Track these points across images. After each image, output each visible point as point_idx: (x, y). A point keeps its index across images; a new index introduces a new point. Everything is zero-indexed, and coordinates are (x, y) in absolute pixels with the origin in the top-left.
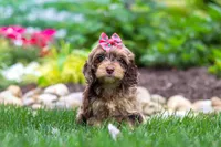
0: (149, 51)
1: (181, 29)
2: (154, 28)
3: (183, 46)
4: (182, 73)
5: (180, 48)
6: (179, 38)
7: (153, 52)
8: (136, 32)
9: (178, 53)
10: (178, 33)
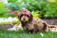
0: (46, 14)
1: (55, 8)
2: (48, 8)
3: (55, 12)
4: (55, 20)
5: (54, 13)
6: (54, 10)
7: (47, 14)
8: (42, 9)
9: (54, 14)
10: (54, 9)
